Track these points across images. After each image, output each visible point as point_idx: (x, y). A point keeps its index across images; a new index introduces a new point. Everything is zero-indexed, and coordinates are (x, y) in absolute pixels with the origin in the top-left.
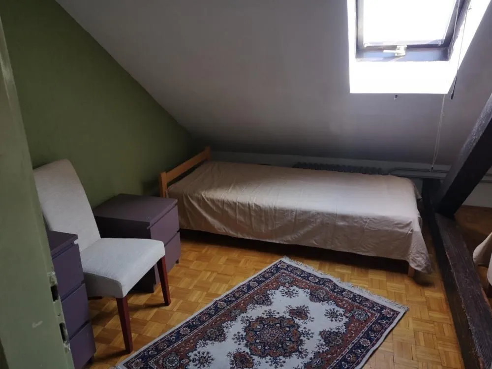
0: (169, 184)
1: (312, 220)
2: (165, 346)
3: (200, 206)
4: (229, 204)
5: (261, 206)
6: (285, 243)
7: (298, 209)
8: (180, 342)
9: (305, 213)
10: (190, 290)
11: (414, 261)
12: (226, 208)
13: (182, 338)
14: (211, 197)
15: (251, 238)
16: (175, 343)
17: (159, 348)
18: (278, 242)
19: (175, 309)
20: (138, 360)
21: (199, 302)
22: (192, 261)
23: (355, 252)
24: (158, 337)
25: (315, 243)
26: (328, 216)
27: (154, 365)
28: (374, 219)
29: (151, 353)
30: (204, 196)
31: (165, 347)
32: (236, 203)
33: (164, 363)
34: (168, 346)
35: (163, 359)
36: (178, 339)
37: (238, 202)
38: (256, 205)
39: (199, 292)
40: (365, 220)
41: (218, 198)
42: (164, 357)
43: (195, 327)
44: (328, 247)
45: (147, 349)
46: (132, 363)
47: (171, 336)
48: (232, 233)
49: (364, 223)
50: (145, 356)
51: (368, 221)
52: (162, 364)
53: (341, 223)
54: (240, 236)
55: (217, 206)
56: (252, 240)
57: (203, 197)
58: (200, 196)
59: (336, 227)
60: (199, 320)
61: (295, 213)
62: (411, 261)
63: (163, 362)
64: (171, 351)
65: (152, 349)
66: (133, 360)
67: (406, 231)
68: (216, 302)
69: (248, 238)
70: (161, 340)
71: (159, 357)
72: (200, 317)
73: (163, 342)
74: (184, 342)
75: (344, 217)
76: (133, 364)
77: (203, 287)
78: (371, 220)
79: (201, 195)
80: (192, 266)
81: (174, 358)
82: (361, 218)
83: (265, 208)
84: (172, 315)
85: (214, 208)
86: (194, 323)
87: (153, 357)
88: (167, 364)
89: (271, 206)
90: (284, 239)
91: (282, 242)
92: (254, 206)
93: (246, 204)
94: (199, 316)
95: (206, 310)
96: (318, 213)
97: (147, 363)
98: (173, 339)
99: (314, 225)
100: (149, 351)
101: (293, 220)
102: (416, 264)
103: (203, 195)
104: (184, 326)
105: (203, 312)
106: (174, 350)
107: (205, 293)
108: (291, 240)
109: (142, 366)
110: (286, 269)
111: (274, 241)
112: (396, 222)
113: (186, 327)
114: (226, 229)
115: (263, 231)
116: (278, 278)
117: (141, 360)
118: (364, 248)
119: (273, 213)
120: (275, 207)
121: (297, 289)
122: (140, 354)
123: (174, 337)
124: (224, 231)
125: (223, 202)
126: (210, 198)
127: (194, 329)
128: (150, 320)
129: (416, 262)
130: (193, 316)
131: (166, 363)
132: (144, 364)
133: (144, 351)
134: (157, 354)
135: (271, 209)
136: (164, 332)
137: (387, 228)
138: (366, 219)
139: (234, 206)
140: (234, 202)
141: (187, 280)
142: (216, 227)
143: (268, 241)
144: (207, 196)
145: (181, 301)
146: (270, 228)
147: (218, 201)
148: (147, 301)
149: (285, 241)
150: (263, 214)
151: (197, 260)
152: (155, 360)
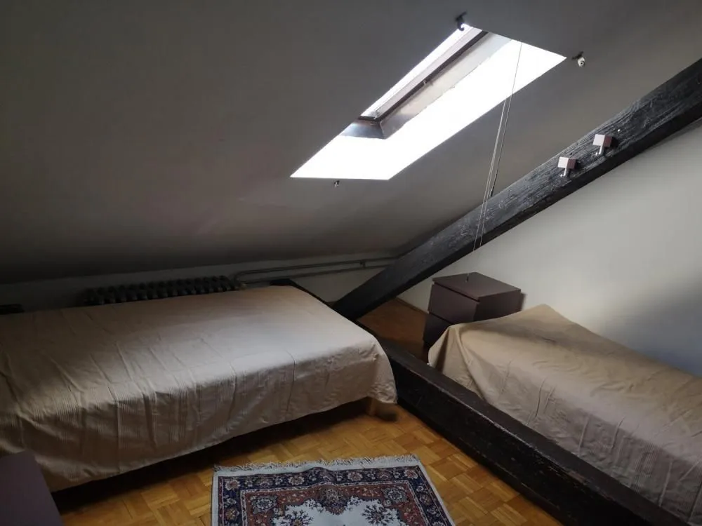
1: (260, 386)
4: (97, 414)
5: (172, 392)
6: (216, 443)
7: (239, 376)
9: (249, 378)
11: (384, 393)
12: (91, 424)
14: (47, 411)
15: (148, 464)
18: (202, 447)
23: (315, 411)
25: (264, 422)
26: (283, 371)
28: (339, 355)
30: (27, 418)
32: (116, 406)
37: (120, 402)
38: (160, 395)
40: (329, 361)
41: (68, 410)
44: (283, 420)
48: (106, 471)
49: (328, 365)
51: (333, 360)
53: (301, 376)
54: (124, 469)
55: (67, 427)
56: (151, 466)
57: (24, 421)
58: (13, 422)
59: (294, 384)
61: (234, 384)
62: (380, 395)
67: (372, 358)
69: (142, 466)
75: (304, 366)
78: (336, 359)
79: (18, 417)
82: (324, 359)
83: (180, 392)
85: (60, 435)
89: (191, 386)
90: (214, 437)
91: (210, 445)
92: (156, 399)
93: (139, 400)
96: (271, 372)
99: (264, 393)
101: (232, 398)
102: (387, 397)
103: (21, 415)
108: (226, 433)
110: (244, 487)
111: (196, 449)
112: (361, 351)
114: (90, 468)
115: (176, 438)
116: (253, 510)
118: (326, 400)
119: (196, 397)
120: (198, 386)
121: (297, 509)
124: (86, 475)
125: (83, 414)
126: (45, 416)
129: (387, 395)
135: (191, 392)
137: (352, 362)
138: (330, 359)
139: (109, 414)
140: (110, 406)
142: (66, 475)
143: (184, 453)
144: (36, 414)
146: (190, 428)
147: (70, 415)
149: (217, 440)
150: (177, 407)
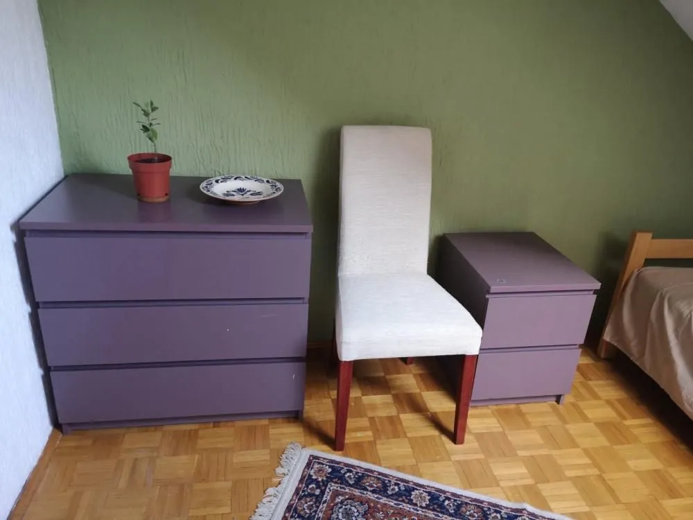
0: (649, 262)
2: (372, 486)
3: (676, 331)
8: (392, 504)
10: (517, 455)
13: (403, 501)
16: (387, 497)
17: (365, 481)
19: (454, 458)
20: (327, 467)
21: (502, 484)
22: (586, 419)
24: (385, 467)
27: (330, 493)
29: (349, 477)
31: (369, 489)
33: (339, 505)
34: (373, 492)
35: (347, 499)
36: (397, 496)
39: (524, 470)
42: (352, 498)
43: (442, 509)
45: (353, 466)
46: (319, 463)
47: (396, 484)
50: (339, 471)
52: (337, 504)
60: (459, 507)
63: (342, 502)
64: (368, 501)
65: (357, 473)
66: (325, 462)
68: (521, 511)
70: (380, 474)
71: (347, 490)
72: (466, 503)
73: (379, 479)
74: (396, 509)
76: (316, 466)
77: (543, 470)
80: (574, 428)
81: (356, 514)
84: (442, 459)
86: (447, 502)
87: (341, 483)
88: (341, 510)
94: (467, 501)
95: (490, 503)
97: (328, 482)
98: (393, 489)
100: (351, 471)
104: (429, 490)
105: (482, 502)
106: (372, 505)
107: (530, 481)
109: (320, 479)
113: (429, 493)
117: (330, 470)
122: (339, 463)
123: (397, 490)
127: (434, 510)
128: (409, 439)
130: (459, 492)
131: (341, 507)
132: (325, 479)
133: (346, 465)
134: (351, 485)
136: (398, 469)
141: (535, 437)
145: (481, 456)
148: (443, 412)
151: (597, 424)
152: (339, 489)
